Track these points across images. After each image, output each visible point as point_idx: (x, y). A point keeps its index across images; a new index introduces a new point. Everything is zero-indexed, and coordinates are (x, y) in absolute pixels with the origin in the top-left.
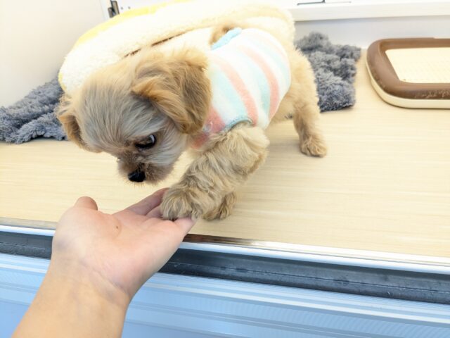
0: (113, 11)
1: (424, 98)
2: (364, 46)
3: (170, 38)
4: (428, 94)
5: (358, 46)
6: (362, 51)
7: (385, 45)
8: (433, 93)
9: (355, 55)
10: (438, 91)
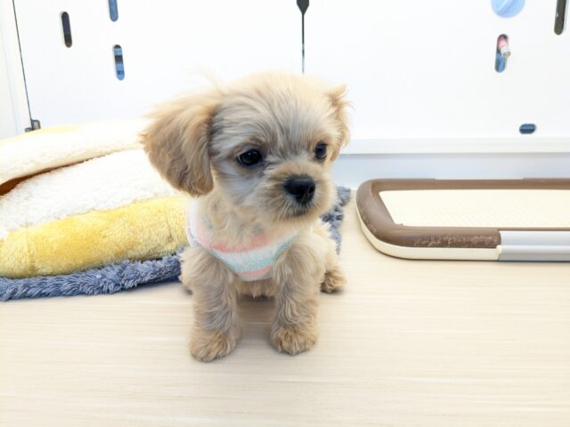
1: (426, 245)
4: (430, 241)
5: (347, 186)
6: (352, 192)
7: (377, 186)
8: (436, 239)
10: (442, 237)
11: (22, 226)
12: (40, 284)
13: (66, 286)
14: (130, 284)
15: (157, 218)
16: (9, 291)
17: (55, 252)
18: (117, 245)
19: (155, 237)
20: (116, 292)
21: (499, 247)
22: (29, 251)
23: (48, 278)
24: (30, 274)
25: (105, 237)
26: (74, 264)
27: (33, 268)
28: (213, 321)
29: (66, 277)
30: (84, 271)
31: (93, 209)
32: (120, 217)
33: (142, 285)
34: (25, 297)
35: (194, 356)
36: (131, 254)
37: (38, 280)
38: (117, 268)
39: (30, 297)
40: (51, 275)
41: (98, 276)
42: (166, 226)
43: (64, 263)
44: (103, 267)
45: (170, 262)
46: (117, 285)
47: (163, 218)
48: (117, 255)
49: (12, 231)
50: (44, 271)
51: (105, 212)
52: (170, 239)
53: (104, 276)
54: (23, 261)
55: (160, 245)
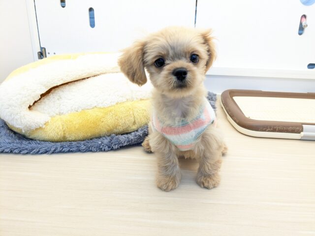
0: (42, 55)
1: (265, 131)
2: (219, 94)
3: (87, 78)
4: (267, 128)
6: (217, 96)
7: (233, 93)
8: (270, 128)
9: (213, 99)
10: (274, 126)
11: (57, 114)
12: (69, 146)
13: (83, 147)
14: (116, 147)
15: (128, 112)
16: (53, 149)
17: (77, 129)
18: (109, 126)
19: (127, 122)
20: (109, 151)
21: (302, 133)
22: (63, 128)
23: (72, 142)
24: (63, 140)
25: (102, 122)
26: (86, 135)
27: (64, 137)
28: (167, 171)
29: (83, 142)
30: (91, 139)
31: (96, 107)
32: (110, 111)
33: (122, 147)
34: (61, 152)
35: (160, 188)
36: (116, 131)
37: (68, 143)
38: (109, 138)
39: (64, 152)
40: (74, 141)
41: (100, 143)
42: (133, 117)
43: (81, 135)
44: (101, 137)
45: (136, 136)
46: (109, 147)
47: (131, 113)
48: (108, 131)
49: (52, 117)
50: (70, 139)
51: (102, 108)
52: (134, 123)
53: (102, 143)
54: (59, 134)
55: (129, 126)
